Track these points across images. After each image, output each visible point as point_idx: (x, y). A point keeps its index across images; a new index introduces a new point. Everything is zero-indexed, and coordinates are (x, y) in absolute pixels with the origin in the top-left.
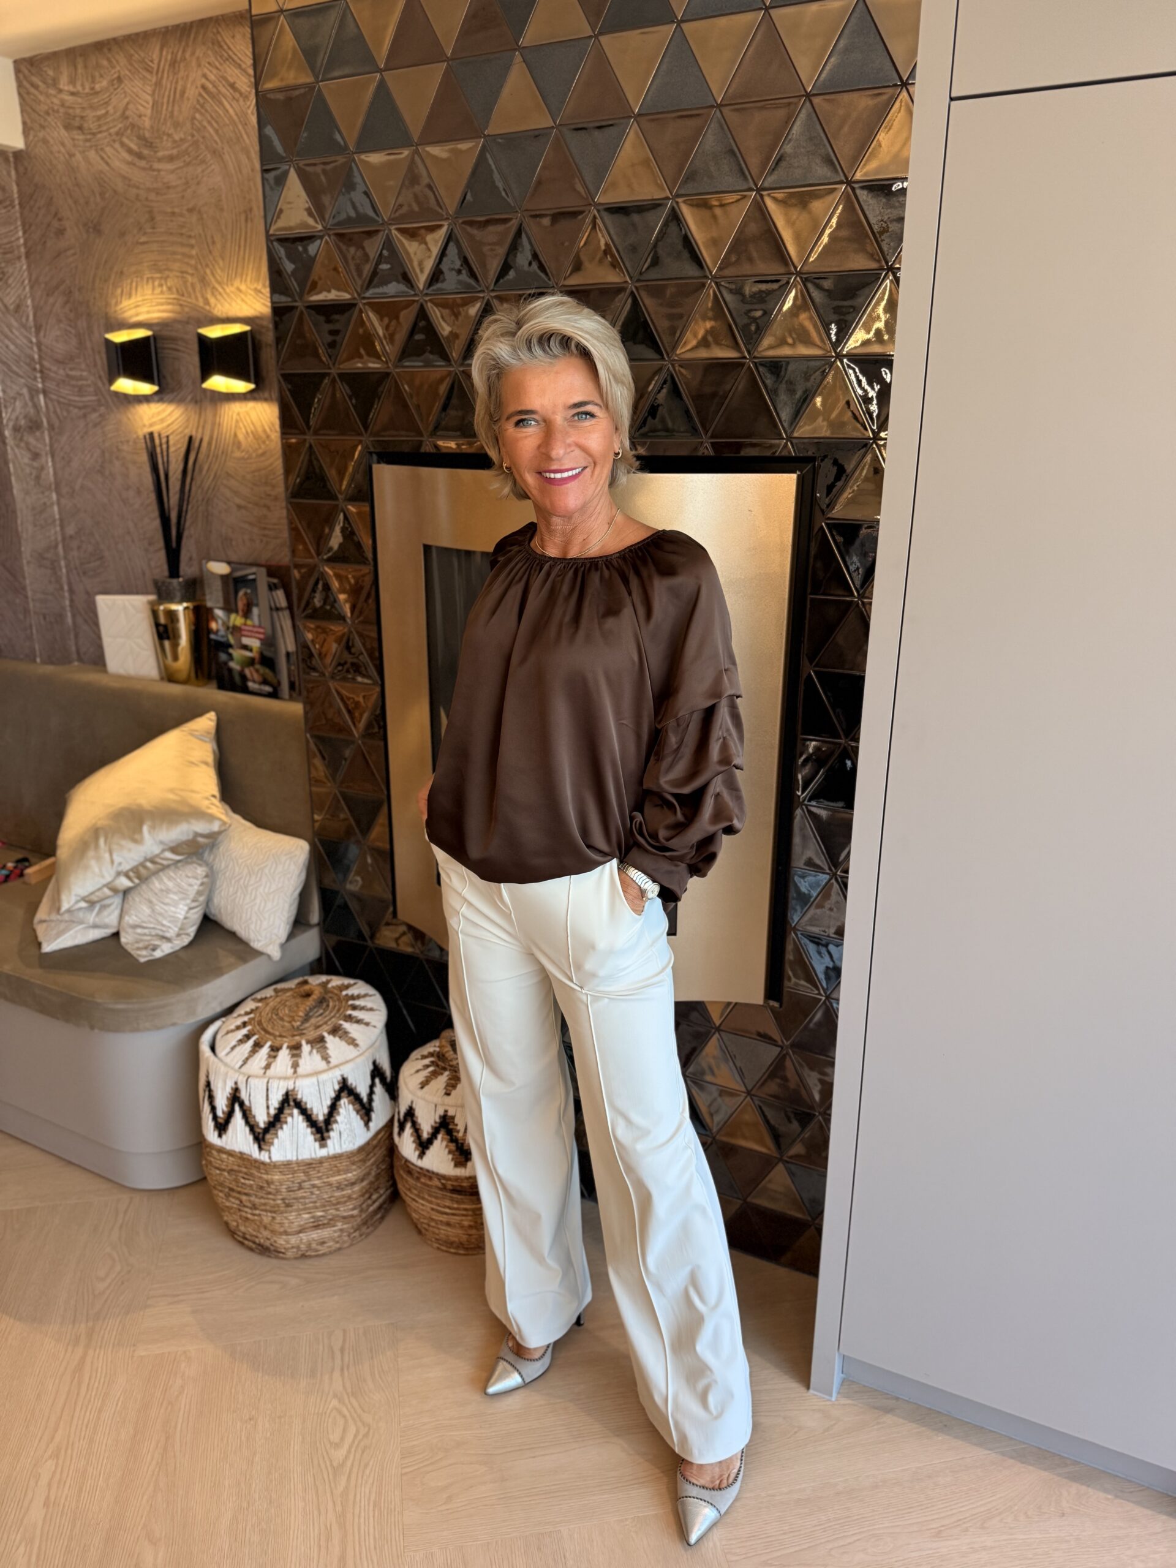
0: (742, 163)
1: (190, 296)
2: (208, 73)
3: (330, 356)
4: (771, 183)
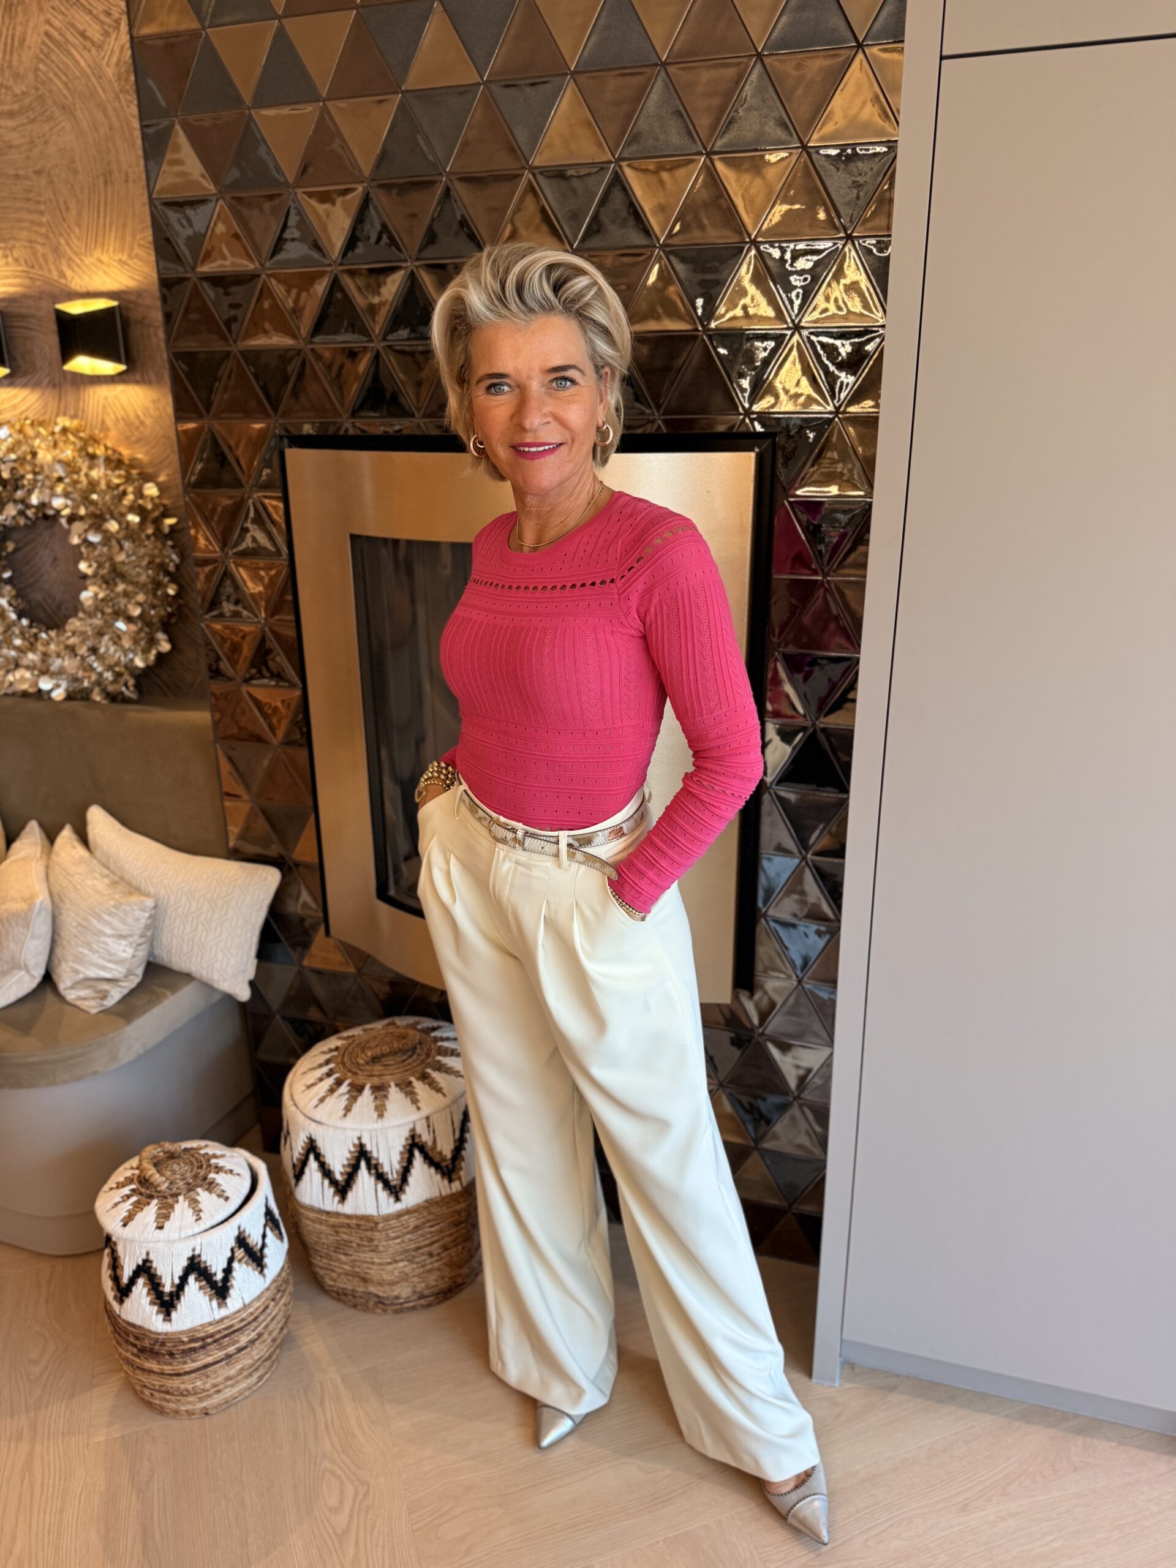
0: (689, 124)
1: (41, 268)
2: (53, 19)
3: (230, 332)
4: (721, 147)
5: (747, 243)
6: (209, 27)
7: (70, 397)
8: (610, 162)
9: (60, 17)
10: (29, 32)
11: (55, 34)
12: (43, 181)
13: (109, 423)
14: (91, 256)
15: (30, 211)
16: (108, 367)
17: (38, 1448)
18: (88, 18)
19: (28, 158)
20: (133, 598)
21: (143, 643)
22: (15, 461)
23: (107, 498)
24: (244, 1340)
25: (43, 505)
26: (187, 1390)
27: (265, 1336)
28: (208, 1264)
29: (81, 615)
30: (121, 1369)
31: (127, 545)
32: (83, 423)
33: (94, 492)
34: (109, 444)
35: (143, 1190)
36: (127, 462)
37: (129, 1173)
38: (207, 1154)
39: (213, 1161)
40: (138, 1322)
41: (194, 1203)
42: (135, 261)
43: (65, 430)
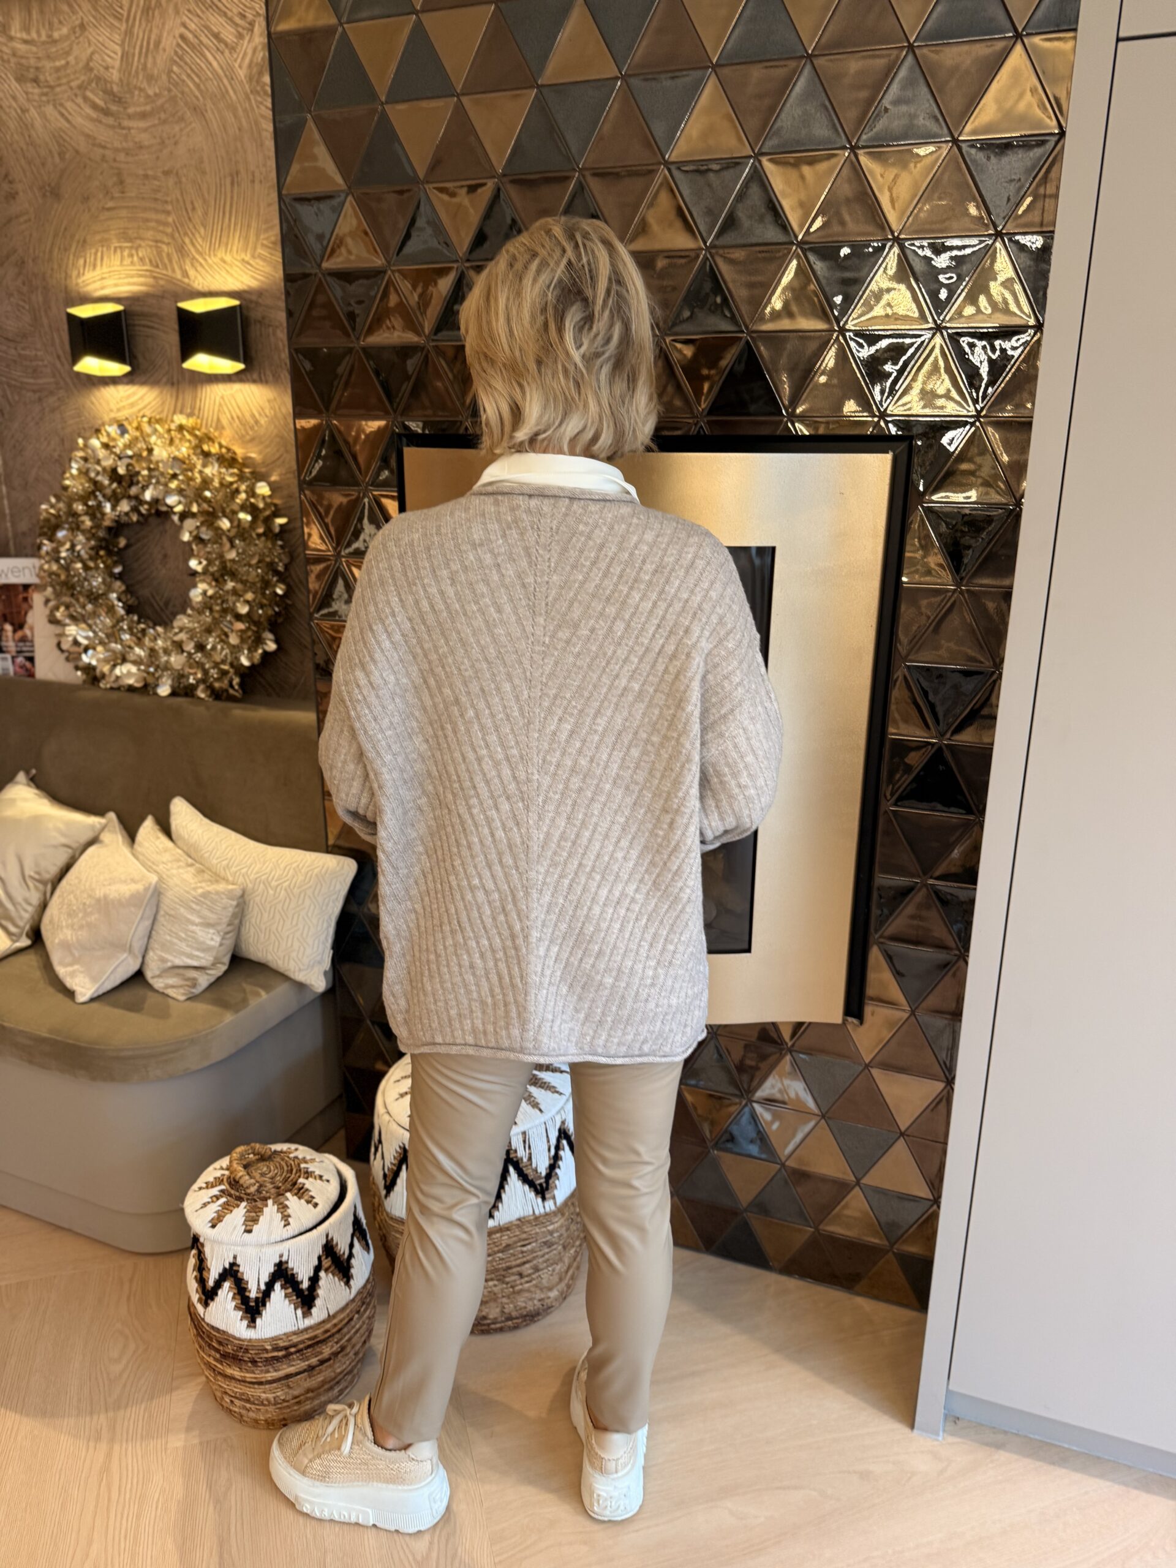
0: (835, 117)
1: (166, 268)
2: (188, 21)
3: (354, 329)
4: (865, 141)
5: (889, 240)
6: (348, 22)
7: (188, 397)
8: (750, 157)
9: (196, 19)
10: (165, 34)
11: (190, 36)
12: (171, 181)
13: (225, 422)
14: (215, 255)
15: (156, 211)
16: (228, 366)
17: (116, 1447)
18: (222, 20)
19: (158, 158)
20: (240, 596)
21: (250, 641)
22: (131, 457)
23: (220, 496)
24: (327, 1351)
25: (156, 501)
26: (267, 1399)
27: (348, 1349)
28: (295, 1271)
29: (189, 611)
30: (203, 1373)
31: (237, 542)
32: (199, 421)
33: (208, 489)
34: (224, 443)
35: (233, 1192)
36: (240, 460)
37: (218, 1174)
38: (296, 1157)
39: (303, 1166)
40: (222, 1327)
41: (283, 1208)
42: (258, 261)
43: (181, 428)
